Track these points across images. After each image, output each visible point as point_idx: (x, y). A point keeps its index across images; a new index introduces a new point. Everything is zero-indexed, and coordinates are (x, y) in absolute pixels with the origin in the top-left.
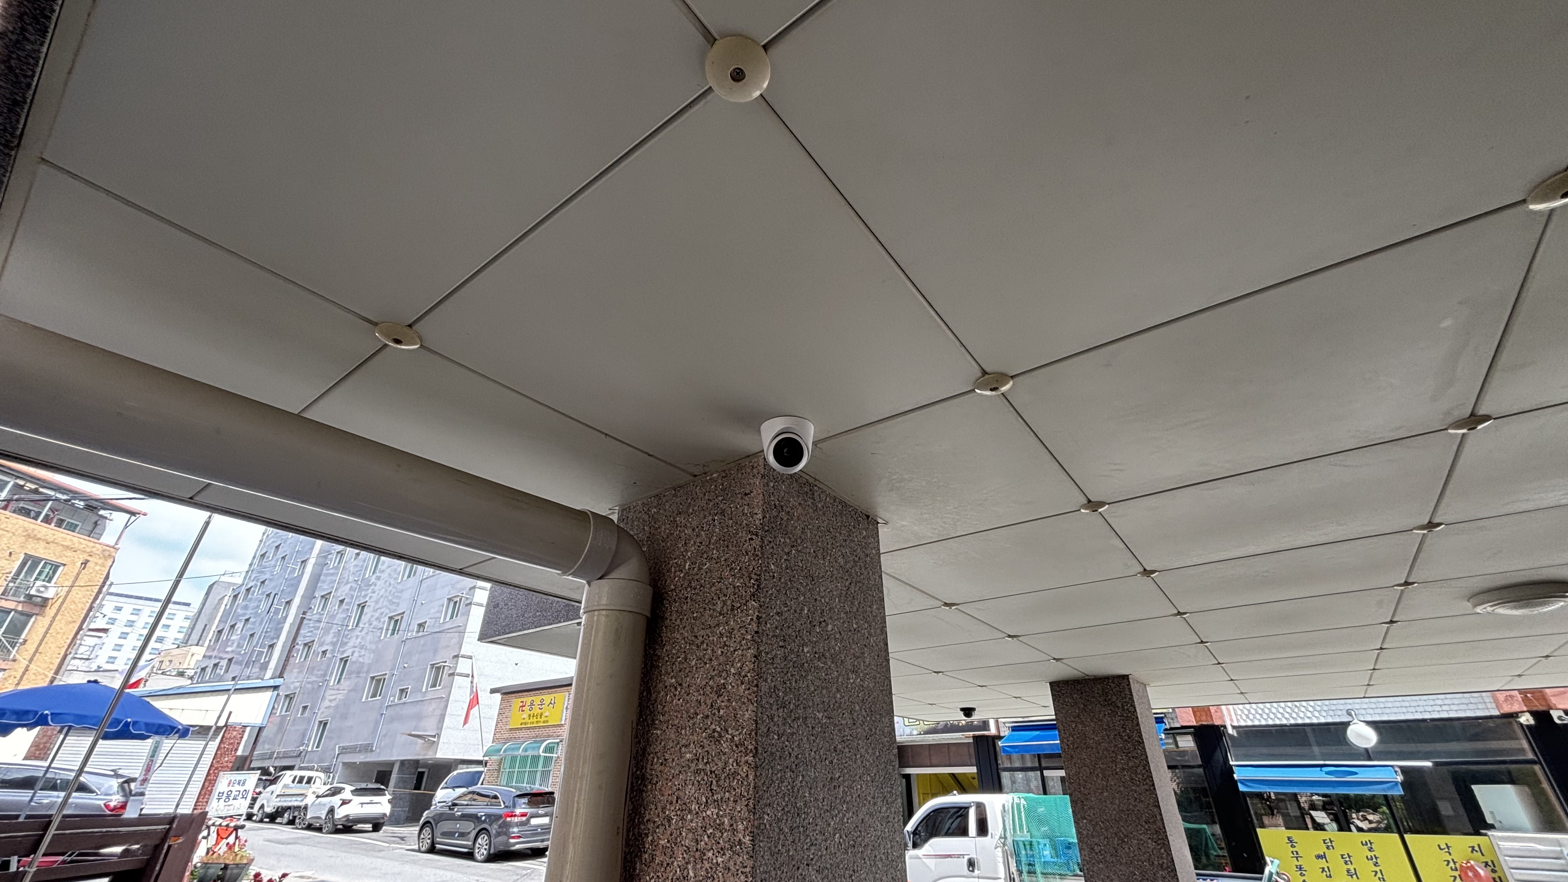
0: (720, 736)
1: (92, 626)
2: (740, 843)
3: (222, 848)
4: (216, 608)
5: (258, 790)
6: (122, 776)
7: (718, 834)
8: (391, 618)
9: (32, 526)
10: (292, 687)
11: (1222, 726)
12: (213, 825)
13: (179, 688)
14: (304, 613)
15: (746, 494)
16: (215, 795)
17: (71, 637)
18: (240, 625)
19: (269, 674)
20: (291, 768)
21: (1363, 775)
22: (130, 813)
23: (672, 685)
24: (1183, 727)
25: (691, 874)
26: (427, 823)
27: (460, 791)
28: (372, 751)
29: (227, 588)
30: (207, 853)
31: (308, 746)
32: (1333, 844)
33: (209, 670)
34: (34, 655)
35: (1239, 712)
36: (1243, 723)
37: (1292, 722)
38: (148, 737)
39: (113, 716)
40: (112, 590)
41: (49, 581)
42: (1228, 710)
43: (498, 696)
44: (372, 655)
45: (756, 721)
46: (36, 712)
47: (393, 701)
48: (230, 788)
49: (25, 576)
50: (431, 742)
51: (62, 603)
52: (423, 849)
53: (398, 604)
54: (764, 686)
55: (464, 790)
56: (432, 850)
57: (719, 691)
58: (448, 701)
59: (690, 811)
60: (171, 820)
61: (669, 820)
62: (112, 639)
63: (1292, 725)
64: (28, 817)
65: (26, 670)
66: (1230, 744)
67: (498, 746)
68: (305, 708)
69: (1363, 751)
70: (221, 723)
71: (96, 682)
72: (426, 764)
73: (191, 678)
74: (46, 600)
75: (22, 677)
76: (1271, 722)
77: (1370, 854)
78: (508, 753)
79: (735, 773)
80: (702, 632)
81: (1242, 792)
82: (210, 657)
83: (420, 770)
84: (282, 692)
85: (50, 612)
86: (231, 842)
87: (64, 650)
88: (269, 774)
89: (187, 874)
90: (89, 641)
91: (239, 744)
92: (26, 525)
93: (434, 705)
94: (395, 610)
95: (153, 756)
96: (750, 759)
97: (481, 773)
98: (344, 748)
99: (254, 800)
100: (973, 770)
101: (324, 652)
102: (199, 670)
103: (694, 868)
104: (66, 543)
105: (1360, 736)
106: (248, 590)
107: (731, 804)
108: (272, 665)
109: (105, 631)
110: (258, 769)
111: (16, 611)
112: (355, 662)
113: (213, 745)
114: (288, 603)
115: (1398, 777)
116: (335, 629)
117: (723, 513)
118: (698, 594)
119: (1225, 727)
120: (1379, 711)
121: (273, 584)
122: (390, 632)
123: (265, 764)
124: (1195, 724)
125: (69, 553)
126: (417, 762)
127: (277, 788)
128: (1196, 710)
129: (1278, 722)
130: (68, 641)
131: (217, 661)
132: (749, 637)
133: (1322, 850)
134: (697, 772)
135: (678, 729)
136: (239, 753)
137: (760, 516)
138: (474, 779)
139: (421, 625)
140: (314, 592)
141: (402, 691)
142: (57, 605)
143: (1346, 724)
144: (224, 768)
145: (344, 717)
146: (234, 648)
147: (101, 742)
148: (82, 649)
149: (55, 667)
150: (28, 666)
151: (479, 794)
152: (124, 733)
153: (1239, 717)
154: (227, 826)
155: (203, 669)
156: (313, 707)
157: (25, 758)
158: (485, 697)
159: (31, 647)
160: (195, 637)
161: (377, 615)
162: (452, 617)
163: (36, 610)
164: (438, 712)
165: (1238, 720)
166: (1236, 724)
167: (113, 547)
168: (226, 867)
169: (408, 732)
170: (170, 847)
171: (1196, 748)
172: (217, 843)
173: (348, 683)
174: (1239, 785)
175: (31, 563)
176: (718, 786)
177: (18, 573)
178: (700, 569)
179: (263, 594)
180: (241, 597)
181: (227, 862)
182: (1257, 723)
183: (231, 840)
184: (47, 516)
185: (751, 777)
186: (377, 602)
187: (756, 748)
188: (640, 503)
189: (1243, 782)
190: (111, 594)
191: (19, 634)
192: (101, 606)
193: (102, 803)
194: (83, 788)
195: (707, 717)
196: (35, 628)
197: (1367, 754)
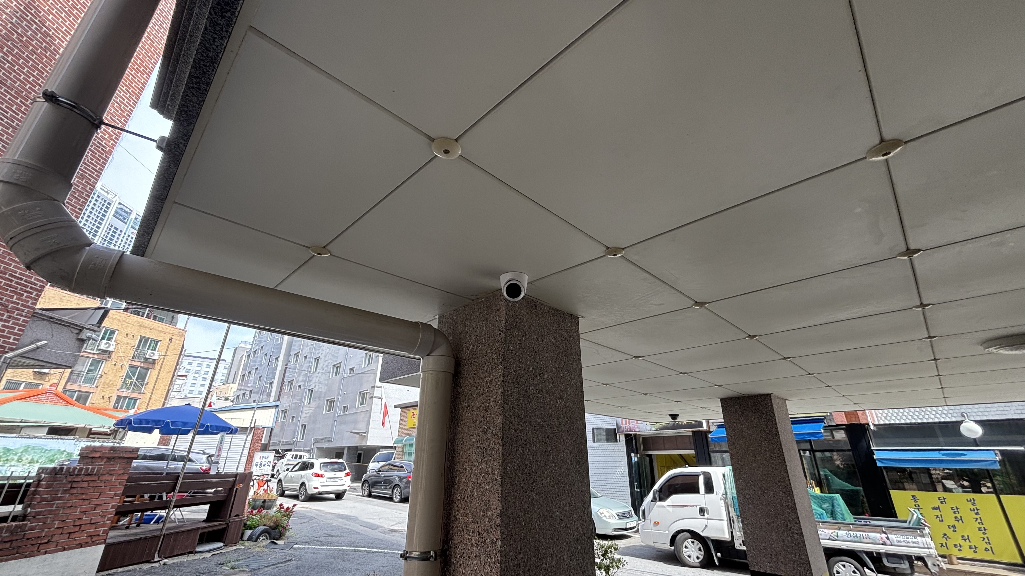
0: (487, 431)
1: (179, 374)
2: (496, 480)
3: (261, 492)
4: (240, 362)
5: (275, 462)
6: (207, 454)
7: (487, 476)
8: (334, 366)
9: (142, 320)
10: (285, 406)
11: (866, 424)
12: (255, 479)
13: (228, 407)
14: (287, 365)
15: (498, 310)
16: (254, 464)
17: (170, 380)
18: (253, 372)
19: (272, 399)
20: (290, 450)
21: (970, 456)
22: (213, 472)
23: (465, 406)
24: (838, 425)
25: (476, 494)
26: (365, 481)
27: (382, 464)
28: (331, 441)
29: (244, 351)
30: (254, 494)
31: (297, 438)
32: (946, 500)
33: (241, 397)
34: (153, 390)
35: (880, 415)
36: (882, 422)
37: (919, 421)
38: (218, 433)
39: (201, 422)
40: (186, 354)
41: (155, 350)
42: (872, 414)
43: (399, 409)
44: (326, 387)
45: (502, 424)
46: (164, 421)
47: (340, 413)
48: (261, 460)
49: (142, 348)
50: (364, 436)
51: (163, 362)
52: (365, 495)
53: (337, 357)
54: (507, 407)
55: (384, 463)
56: (370, 495)
57: (487, 409)
58: (371, 412)
59: (475, 466)
60: (236, 475)
61: (466, 470)
62: (189, 380)
63: (919, 424)
64: (167, 474)
65: (150, 398)
66: (872, 436)
67: (401, 438)
68: (293, 417)
69: (972, 440)
70: (252, 426)
71: (189, 404)
72: (362, 449)
73: (232, 401)
74: (154, 360)
75: (149, 402)
76: (903, 422)
77: (972, 507)
78: (408, 442)
79: (494, 448)
80: (478, 381)
81: (880, 467)
82: (240, 390)
83: (359, 452)
84: (280, 409)
85: (157, 367)
86: (266, 489)
87: (167, 387)
88: (279, 453)
89: (247, 503)
90: (179, 382)
91: (262, 437)
92: (139, 320)
93: (363, 415)
94: (336, 361)
95: (221, 443)
96: (500, 441)
97: (393, 453)
98: (316, 439)
99: (274, 467)
100: (692, 452)
101: (300, 386)
102: (236, 397)
103: (477, 491)
104: (160, 329)
105: (969, 430)
106: (255, 352)
107: (492, 462)
108: (273, 394)
109: (186, 376)
110: (274, 450)
111: (141, 367)
112: (316, 392)
113: (250, 437)
114: (277, 359)
115: (997, 458)
116: (303, 373)
117: (487, 320)
118: (476, 362)
119: (868, 425)
120: (986, 413)
121: (267, 348)
122: (334, 374)
123: (277, 448)
124: (846, 423)
125: (162, 334)
126: (357, 447)
127: (284, 461)
128: (847, 414)
129: (908, 421)
130: (169, 382)
131: (244, 392)
132: (499, 383)
133: (937, 504)
134: (477, 447)
135: (469, 427)
136: (263, 442)
137: (504, 322)
138: (389, 457)
139: (351, 370)
140: (290, 352)
141: (344, 407)
142: (160, 363)
143: (961, 422)
144: (256, 450)
145: (314, 422)
146: (252, 384)
147: (197, 436)
148: (176, 387)
149: (164, 396)
150: (151, 396)
151: (393, 465)
152: (206, 431)
153: (879, 418)
154: (262, 480)
155: (238, 396)
156: (297, 418)
157: (158, 445)
158: (391, 410)
159: (151, 386)
160: (231, 379)
161: (326, 364)
162: (368, 364)
163: (150, 366)
164: (366, 419)
165: (878, 420)
166: (877, 423)
167: (183, 330)
168: (265, 501)
169: (350, 430)
170: (237, 489)
171: (847, 439)
172: (258, 489)
173: (314, 403)
174: (877, 462)
175: (144, 341)
176: (487, 454)
177: (138, 346)
178: (477, 349)
179: (263, 353)
180: (252, 355)
181: (265, 498)
182: (892, 422)
183: (265, 487)
184: (148, 314)
185: (500, 450)
186: (325, 356)
187: (503, 436)
188: (448, 313)
189: (880, 460)
190: (185, 356)
191: (144, 379)
192: (182, 362)
193: (199, 467)
194: (190, 460)
195: (481, 422)
196: (152, 375)
197: (975, 442)
